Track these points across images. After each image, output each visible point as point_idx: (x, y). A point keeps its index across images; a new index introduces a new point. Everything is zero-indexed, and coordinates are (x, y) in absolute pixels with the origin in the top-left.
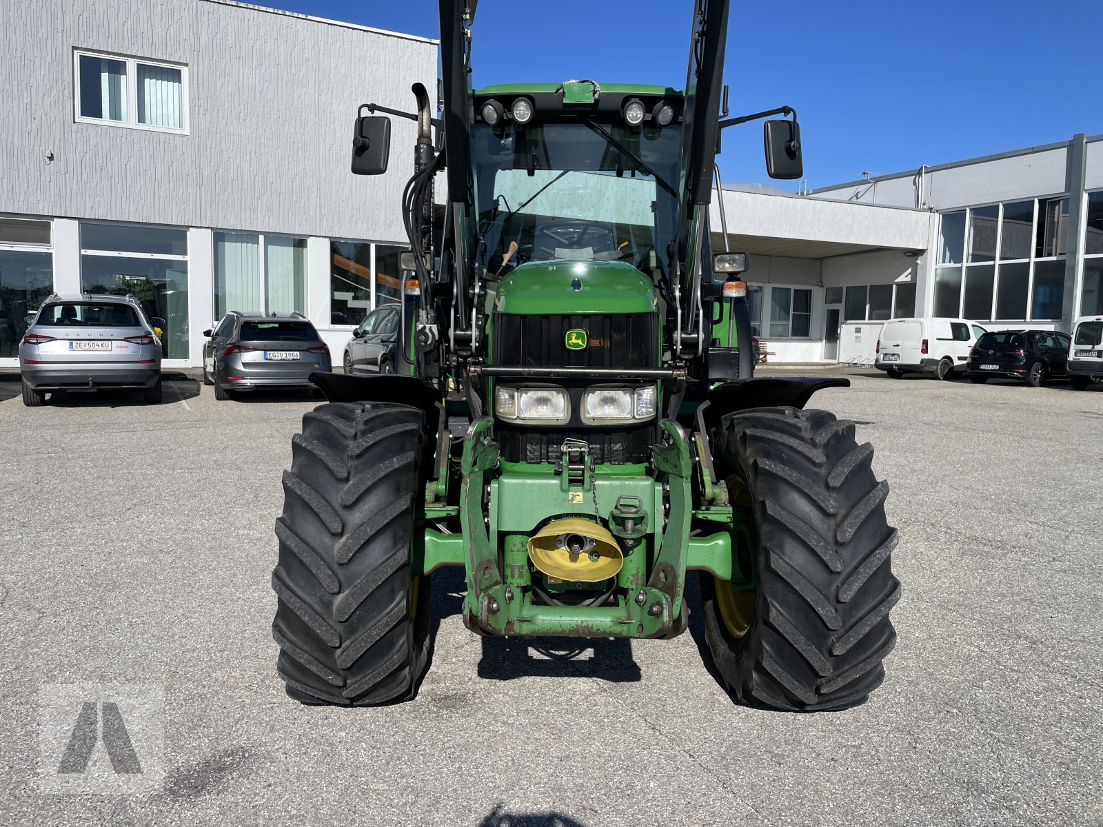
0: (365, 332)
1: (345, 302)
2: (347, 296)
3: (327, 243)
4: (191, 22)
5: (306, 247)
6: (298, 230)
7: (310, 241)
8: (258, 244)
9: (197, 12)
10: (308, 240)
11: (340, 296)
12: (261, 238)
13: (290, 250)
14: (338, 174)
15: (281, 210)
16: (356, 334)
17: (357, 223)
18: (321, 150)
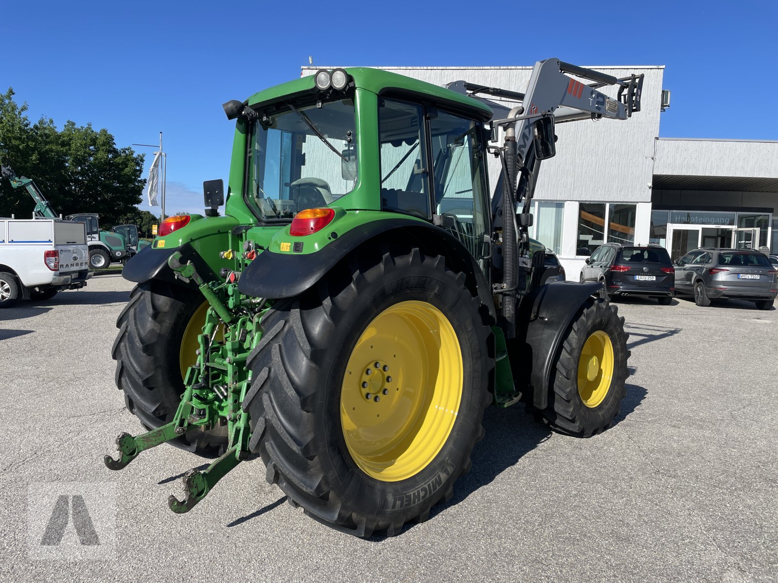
0: (594, 261)
1: (587, 241)
2: (588, 238)
3: (577, 205)
4: (506, 83)
5: (564, 207)
6: (559, 198)
7: (566, 204)
8: (534, 207)
9: (509, 77)
10: (565, 203)
11: (583, 237)
12: (537, 203)
13: (553, 210)
14: (587, 161)
15: (550, 186)
16: (587, 262)
17: (597, 191)
18: (577, 147)
